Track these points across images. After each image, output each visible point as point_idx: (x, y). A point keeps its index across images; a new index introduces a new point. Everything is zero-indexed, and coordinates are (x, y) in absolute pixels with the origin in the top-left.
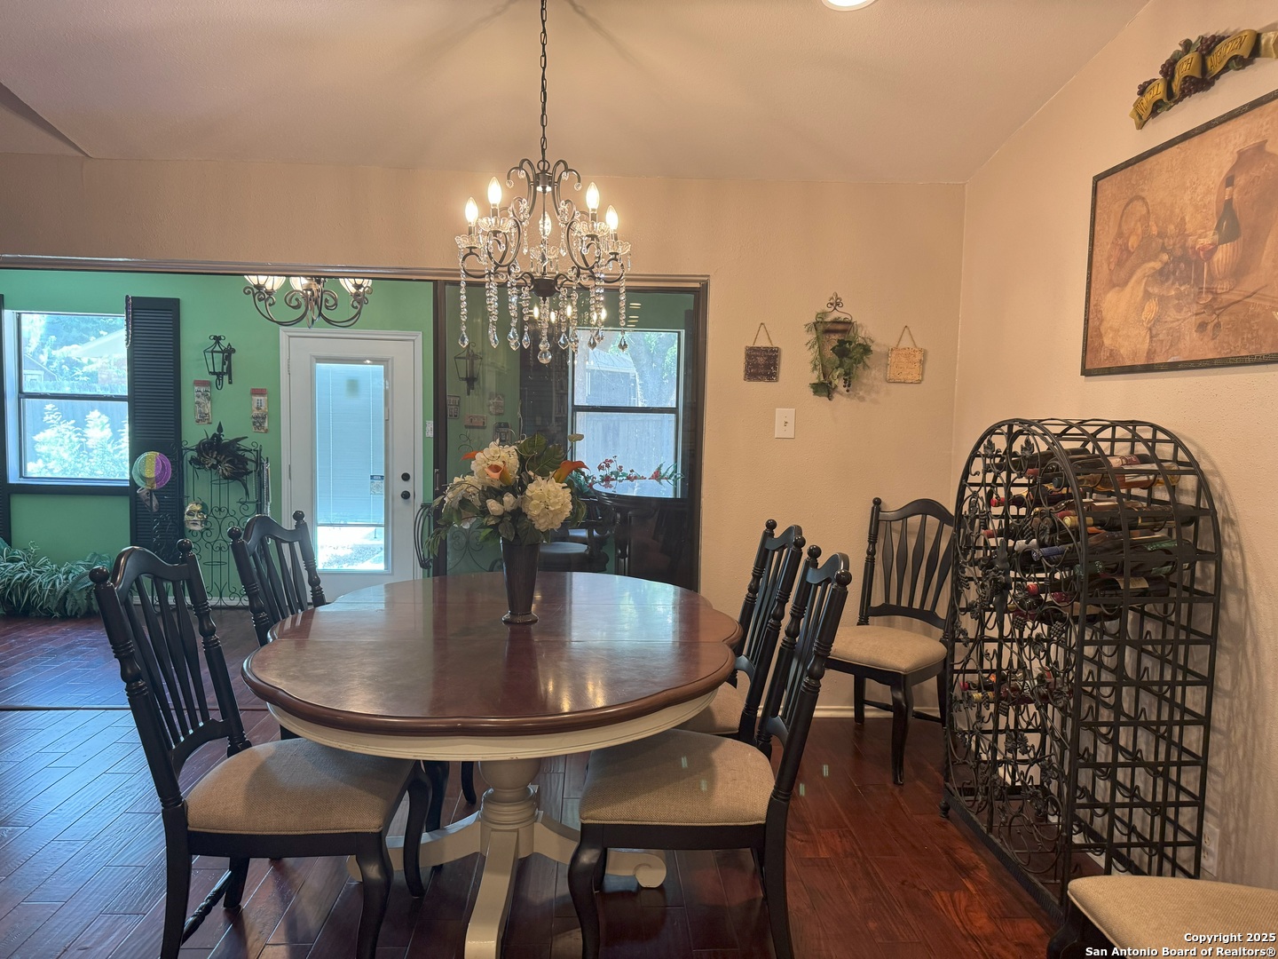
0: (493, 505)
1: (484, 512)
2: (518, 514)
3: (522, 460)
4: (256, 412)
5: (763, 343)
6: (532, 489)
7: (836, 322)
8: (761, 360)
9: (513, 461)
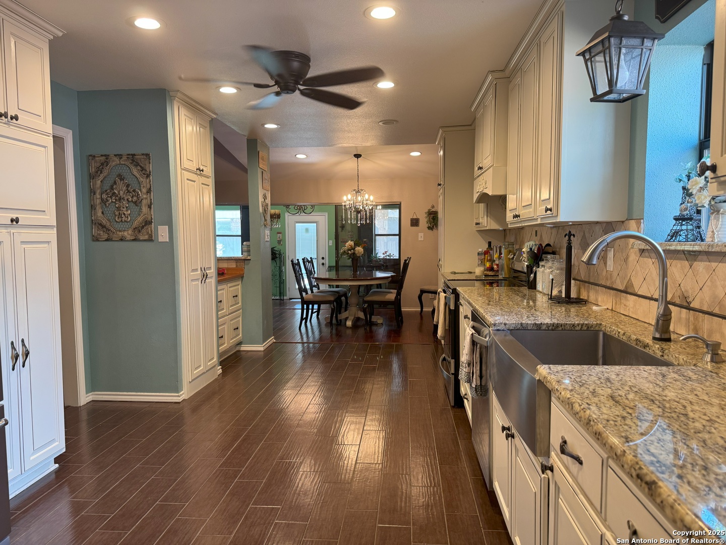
0: (349, 252)
1: (348, 253)
2: (354, 253)
3: (354, 244)
4: (279, 239)
5: (415, 217)
6: (356, 249)
7: (432, 212)
8: (414, 221)
9: (353, 244)
